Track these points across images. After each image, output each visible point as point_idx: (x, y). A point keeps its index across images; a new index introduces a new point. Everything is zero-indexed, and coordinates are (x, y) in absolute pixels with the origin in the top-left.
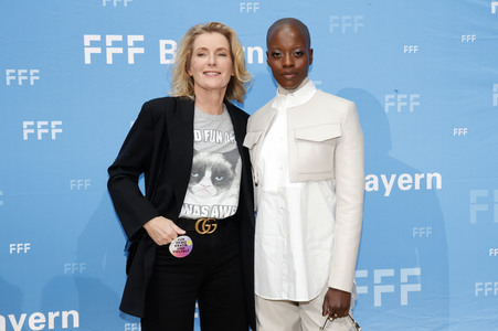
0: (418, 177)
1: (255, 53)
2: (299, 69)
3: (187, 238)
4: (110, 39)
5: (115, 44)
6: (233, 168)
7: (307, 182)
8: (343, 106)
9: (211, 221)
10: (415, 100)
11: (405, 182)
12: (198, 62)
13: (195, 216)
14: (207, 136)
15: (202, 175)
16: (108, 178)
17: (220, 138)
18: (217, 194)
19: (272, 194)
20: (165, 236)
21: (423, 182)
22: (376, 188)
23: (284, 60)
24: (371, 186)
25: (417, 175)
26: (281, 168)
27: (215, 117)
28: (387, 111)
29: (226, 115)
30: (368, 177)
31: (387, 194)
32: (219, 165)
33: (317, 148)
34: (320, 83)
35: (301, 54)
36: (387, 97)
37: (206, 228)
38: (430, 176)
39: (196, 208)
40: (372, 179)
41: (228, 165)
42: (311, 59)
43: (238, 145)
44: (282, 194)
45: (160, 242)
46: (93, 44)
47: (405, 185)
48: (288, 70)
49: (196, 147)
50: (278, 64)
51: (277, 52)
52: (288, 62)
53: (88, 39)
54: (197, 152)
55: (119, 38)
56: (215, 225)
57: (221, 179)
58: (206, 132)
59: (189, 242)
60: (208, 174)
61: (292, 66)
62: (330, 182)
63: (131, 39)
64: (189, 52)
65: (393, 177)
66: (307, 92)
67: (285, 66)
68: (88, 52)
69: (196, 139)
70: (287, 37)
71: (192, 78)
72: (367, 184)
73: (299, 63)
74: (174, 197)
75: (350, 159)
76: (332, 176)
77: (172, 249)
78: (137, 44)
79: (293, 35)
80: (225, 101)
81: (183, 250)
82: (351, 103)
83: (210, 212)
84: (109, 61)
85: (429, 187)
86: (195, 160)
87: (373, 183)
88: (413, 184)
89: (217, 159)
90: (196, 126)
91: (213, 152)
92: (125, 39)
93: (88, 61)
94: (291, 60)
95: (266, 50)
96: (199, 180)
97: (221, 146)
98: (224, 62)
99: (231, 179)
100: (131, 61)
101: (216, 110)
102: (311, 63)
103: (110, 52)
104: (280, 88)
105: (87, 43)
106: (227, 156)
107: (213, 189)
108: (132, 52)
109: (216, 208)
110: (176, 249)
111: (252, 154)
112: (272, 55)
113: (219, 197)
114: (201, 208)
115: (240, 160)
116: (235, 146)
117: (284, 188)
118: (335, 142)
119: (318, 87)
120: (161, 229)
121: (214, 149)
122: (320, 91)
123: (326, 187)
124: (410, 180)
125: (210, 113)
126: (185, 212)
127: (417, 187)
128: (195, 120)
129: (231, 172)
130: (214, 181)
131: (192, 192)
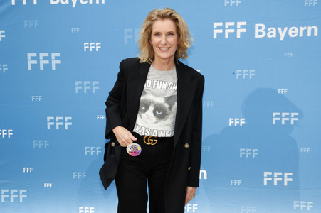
3: (137, 145)
9: (154, 138)
12: (155, 40)
14: (155, 84)
15: (147, 108)
17: (165, 86)
18: (156, 122)
20: (124, 140)
32: (160, 104)
37: (150, 141)
39: (143, 128)
41: (167, 106)
56: (156, 141)
57: (160, 113)
58: (155, 82)
59: (139, 148)
60: (151, 108)
77: (129, 150)
81: (135, 152)
89: (160, 101)
96: (145, 111)
98: (172, 40)
99: (167, 114)
106: (167, 99)
107: (154, 119)
109: (156, 131)
114: (146, 129)
126: (136, 130)
128: (149, 74)
129: (168, 110)
130: (155, 114)
131: (141, 118)
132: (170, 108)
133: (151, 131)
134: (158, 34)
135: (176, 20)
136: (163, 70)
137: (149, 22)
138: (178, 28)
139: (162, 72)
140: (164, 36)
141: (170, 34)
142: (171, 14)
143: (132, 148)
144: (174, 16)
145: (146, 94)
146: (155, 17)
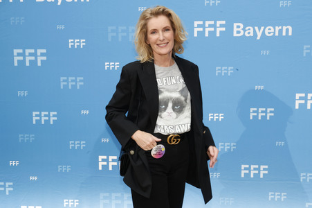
3: (162, 146)
6: (186, 100)
12: (153, 38)
13: (166, 133)
14: (165, 82)
15: (166, 106)
16: (106, 113)
17: (174, 81)
18: (177, 118)
20: (148, 143)
29: (175, 66)
32: (177, 99)
39: (166, 127)
41: (183, 99)
45: (145, 148)
56: (179, 140)
57: (178, 106)
58: (164, 79)
59: (163, 148)
60: (170, 105)
69: (159, 84)
71: (150, 45)
77: (153, 153)
81: (159, 154)
86: (160, 97)
89: (176, 95)
90: (157, 76)
91: (172, 92)
96: (165, 109)
98: (169, 34)
99: (184, 107)
101: (168, 63)
106: (182, 92)
107: (174, 114)
110: (155, 153)
115: (189, 94)
120: (143, 139)
126: (157, 130)
128: (156, 73)
129: (184, 102)
130: (174, 109)
131: (161, 117)
133: (174, 127)
134: (154, 32)
135: (169, 15)
136: (167, 66)
137: (143, 22)
138: (172, 23)
139: (167, 68)
140: (160, 32)
141: (166, 29)
142: (163, 10)
143: (157, 150)
144: (167, 12)
145: (162, 92)
146: (149, 15)
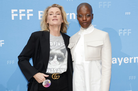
0: (131, 59)
1: (73, 16)
2: (89, 21)
4: (21, 11)
5: (23, 13)
7: (91, 61)
8: (104, 34)
9: (57, 75)
10: (130, 31)
11: (126, 60)
13: (52, 72)
14: (55, 44)
15: (53, 58)
16: (18, 60)
17: (59, 44)
18: (59, 64)
19: (79, 65)
20: (41, 80)
21: (133, 60)
22: (116, 62)
23: (83, 18)
24: (114, 62)
25: (130, 58)
26: (82, 56)
27: (57, 37)
28: (120, 35)
30: (113, 59)
31: (120, 64)
32: (59, 54)
33: (95, 49)
34: (96, 25)
35: (89, 16)
36: (120, 30)
37: (56, 77)
38: (135, 58)
39: (52, 69)
40: (114, 59)
41: (63, 54)
42: (93, 17)
43: (66, 47)
44: (82, 65)
45: (40, 82)
46: (15, 13)
47: (126, 61)
48: (85, 22)
49: (51, 48)
50: (81, 19)
51: (81, 15)
52: (84, 19)
53: (13, 11)
54: (51, 50)
55: (24, 10)
56: (59, 76)
57: (60, 59)
58: (54, 42)
59: (49, 81)
60: (56, 57)
61: (86, 20)
62: (99, 61)
63: (28, 11)
64: (47, 15)
65: (122, 58)
66: (91, 29)
67: (83, 20)
68: (13, 15)
69: (51, 45)
70: (84, 10)
72: (113, 61)
73: (88, 19)
74: (44, 66)
75: (107, 53)
76: (100, 59)
77: (44, 84)
78: (30, 13)
79: (86, 9)
80: (61, 32)
81: (47, 85)
82: (107, 33)
83: (57, 71)
84: (21, 19)
85: (135, 62)
86: (51, 52)
87: (115, 61)
88: (129, 61)
89: (59, 52)
90: (50, 40)
91: (57, 49)
92: (26, 11)
93: (13, 19)
94: (86, 18)
95: (77, 14)
96: (52, 59)
97: (60, 47)
99: (64, 59)
100: (28, 18)
102: (93, 19)
103: (21, 15)
104: (81, 27)
105: (12, 12)
106: (62, 51)
107: (58, 63)
108: (28, 15)
109: (59, 69)
110: (45, 84)
111: (72, 51)
112: (79, 16)
113: (60, 65)
114: (53, 69)
115: (67, 52)
116: (65, 47)
117: (83, 63)
118: (101, 47)
119: (95, 27)
120: (40, 77)
121: (57, 48)
122: (96, 29)
123: (98, 63)
124: (128, 60)
125: (55, 36)
126: (48, 71)
127: (131, 62)
128: (50, 39)
129: (64, 56)
130: (58, 59)
131: (50, 64)
132: (65, 55)
